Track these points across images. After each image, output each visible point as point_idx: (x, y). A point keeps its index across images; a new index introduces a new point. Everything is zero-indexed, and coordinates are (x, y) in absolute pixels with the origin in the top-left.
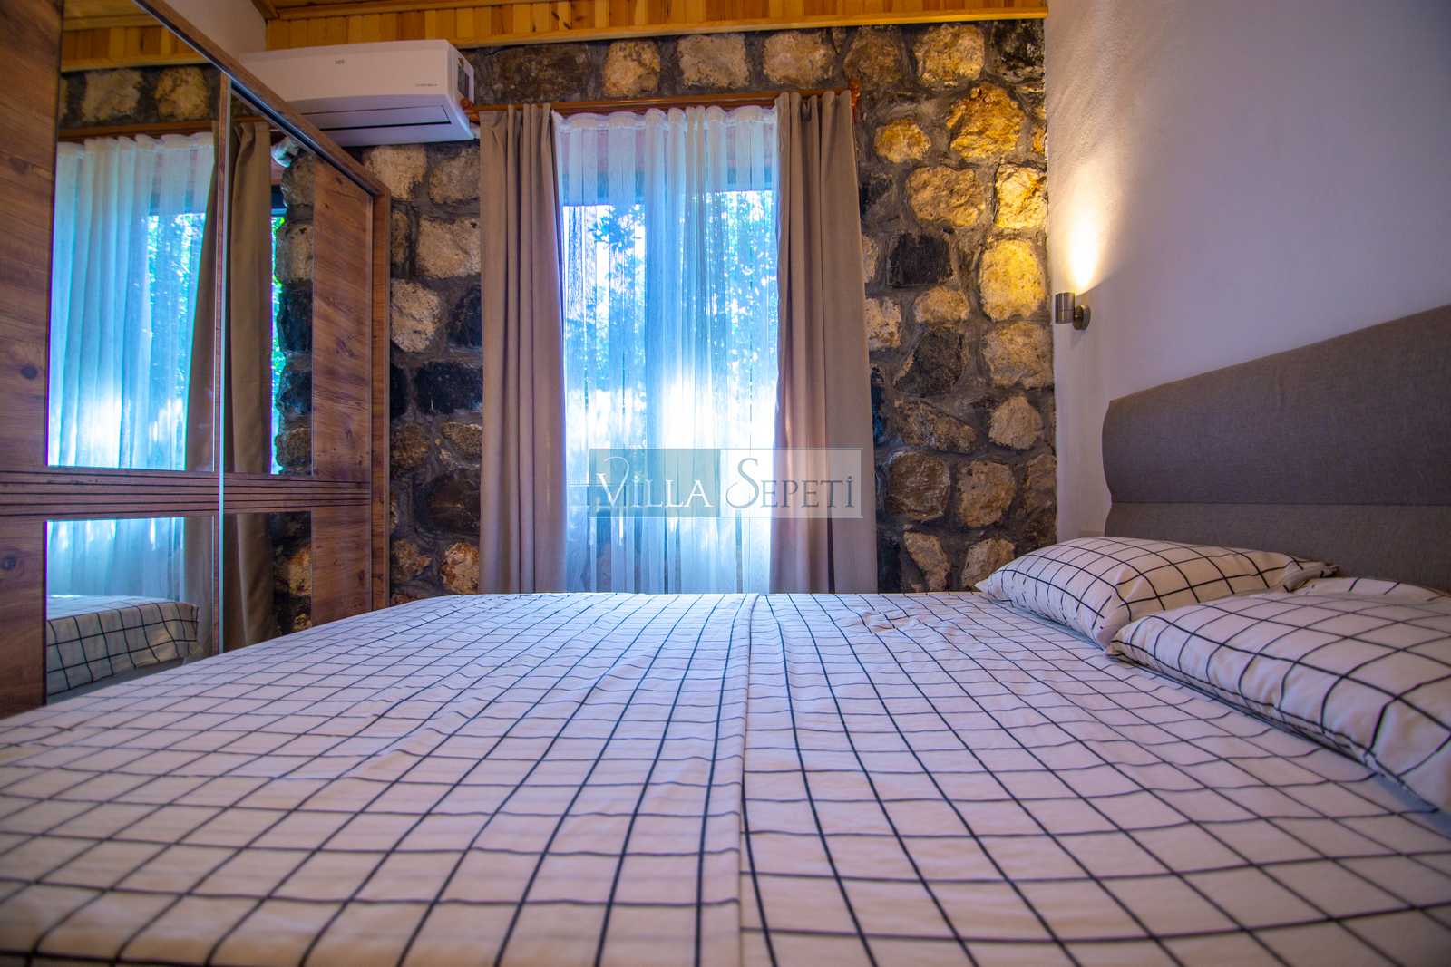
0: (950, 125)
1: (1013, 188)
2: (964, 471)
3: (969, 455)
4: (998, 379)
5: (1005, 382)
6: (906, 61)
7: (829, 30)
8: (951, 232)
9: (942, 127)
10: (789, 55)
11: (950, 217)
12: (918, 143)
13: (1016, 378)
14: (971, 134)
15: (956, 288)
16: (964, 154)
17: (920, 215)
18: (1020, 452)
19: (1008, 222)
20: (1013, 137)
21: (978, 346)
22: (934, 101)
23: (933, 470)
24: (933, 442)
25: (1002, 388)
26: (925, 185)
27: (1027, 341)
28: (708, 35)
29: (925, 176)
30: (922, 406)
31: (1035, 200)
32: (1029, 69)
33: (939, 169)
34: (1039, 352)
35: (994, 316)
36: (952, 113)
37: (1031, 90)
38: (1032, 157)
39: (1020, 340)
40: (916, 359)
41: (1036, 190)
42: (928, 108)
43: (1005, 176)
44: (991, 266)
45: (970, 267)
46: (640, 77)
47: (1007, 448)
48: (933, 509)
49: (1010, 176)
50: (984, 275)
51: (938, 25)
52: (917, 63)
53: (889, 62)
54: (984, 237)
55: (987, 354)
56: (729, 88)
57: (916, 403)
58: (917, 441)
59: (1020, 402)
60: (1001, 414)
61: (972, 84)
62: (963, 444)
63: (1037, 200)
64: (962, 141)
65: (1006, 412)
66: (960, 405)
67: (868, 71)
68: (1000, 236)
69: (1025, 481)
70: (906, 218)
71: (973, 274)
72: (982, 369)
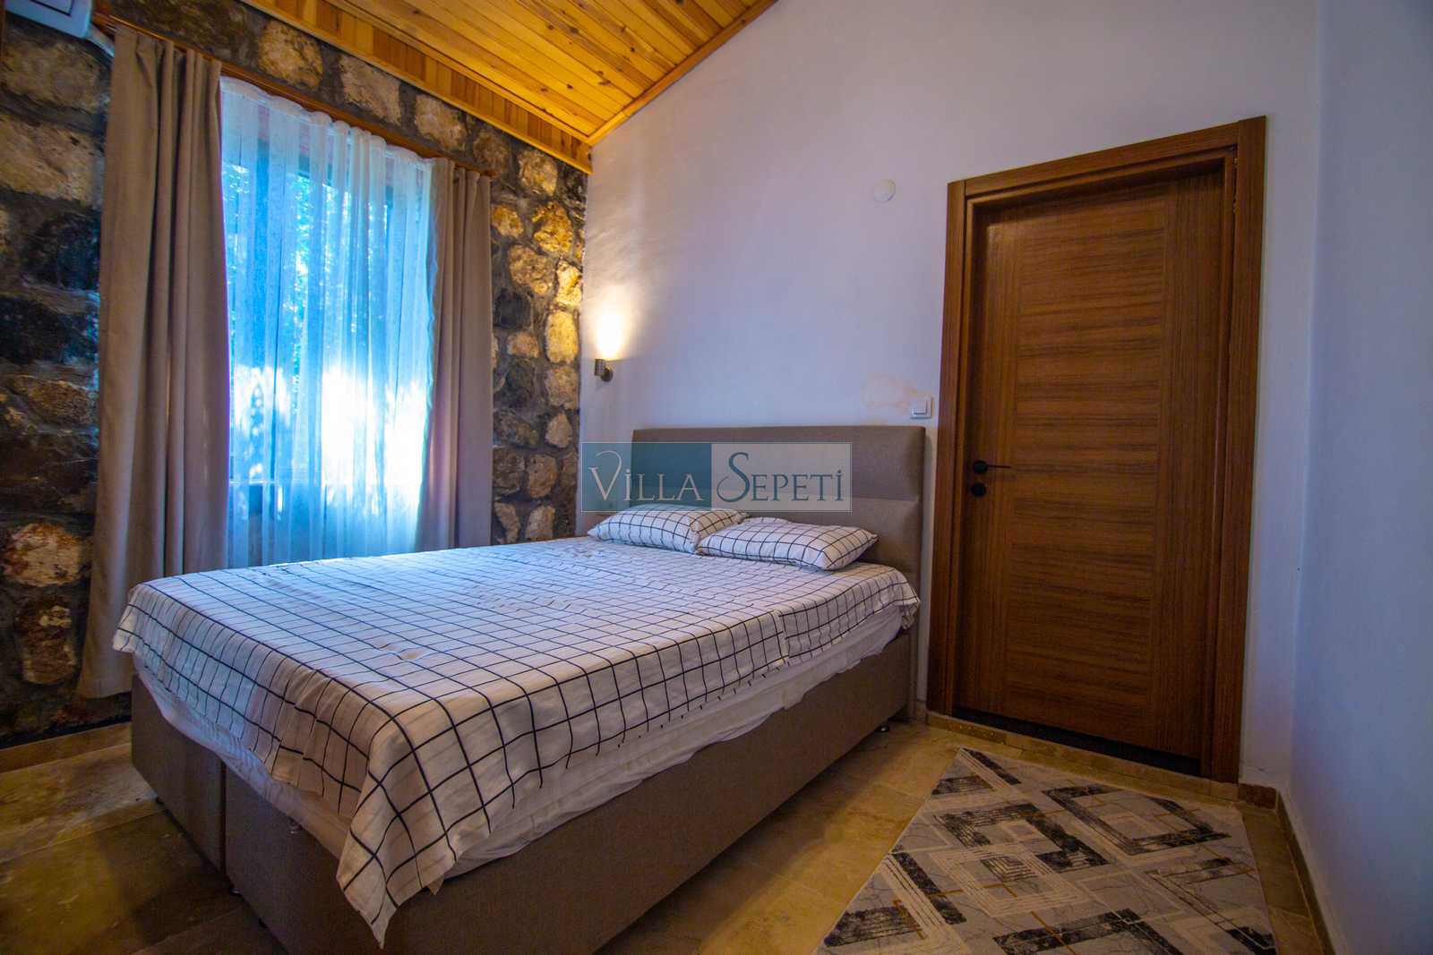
0: (534, 220)
1: (567, 276)
2: (532, 460)
3: (534, 450)
4: (554, 401)
5: (556, 404)
6: (511, 161)
7: (464, 113)
8: (532, 296)
9: (530, 220)
10: (435, 119)
11: (532, 285)
12: (517, 227)
13: (561, 403)
14: (546, 232)
15: (531, 335)
16: (541, 244)
17: (515, 278)
18: (561, 450)
19: (562, 299)
20: (568, 244)
21: (542, 377)
22: (527, 200)
23: (514, 458)
24: (516, 440)
25: (553, 407)
26: (519, 258)
27: (569, 379)
28: (369, 64)
29: (519, 252)
30: (510, 414)
31: (575, 289)
32: (578, 202)
33: (527, 249)
34: (574, 387)
35: (552, 359)
36: (536, 213)
37: (577, 216)
38: (576, 260)
39: (564, 377)
40: (507, 379)
41: (577, 283)
42: (523, 203)
43: (562, 268)
44: (552, 326)
45: (541, 323)
46: (300, 69)
47: (554, 446)
48: (514, 486)
49: (565, 269)
50: (549, 331)
51: (534, 148)
52: (519, 169)
53: (501, 157)
54: (548, 304)
55: (547, 383)
56: (382, 119)
57: (506, 411)
58: (505, 438)
59: (563, 418)
60: (553, 424)
61: (548, 199)
62: (532, 442)
63: (577, 289)
64: (540, 235)
65: (556, 423)
66: (530, 416)
67: (489, 159)
68: (557, 307)
69: (562, 469)
70: (506, 277)
71: (541, 328)
72: (544, 393)
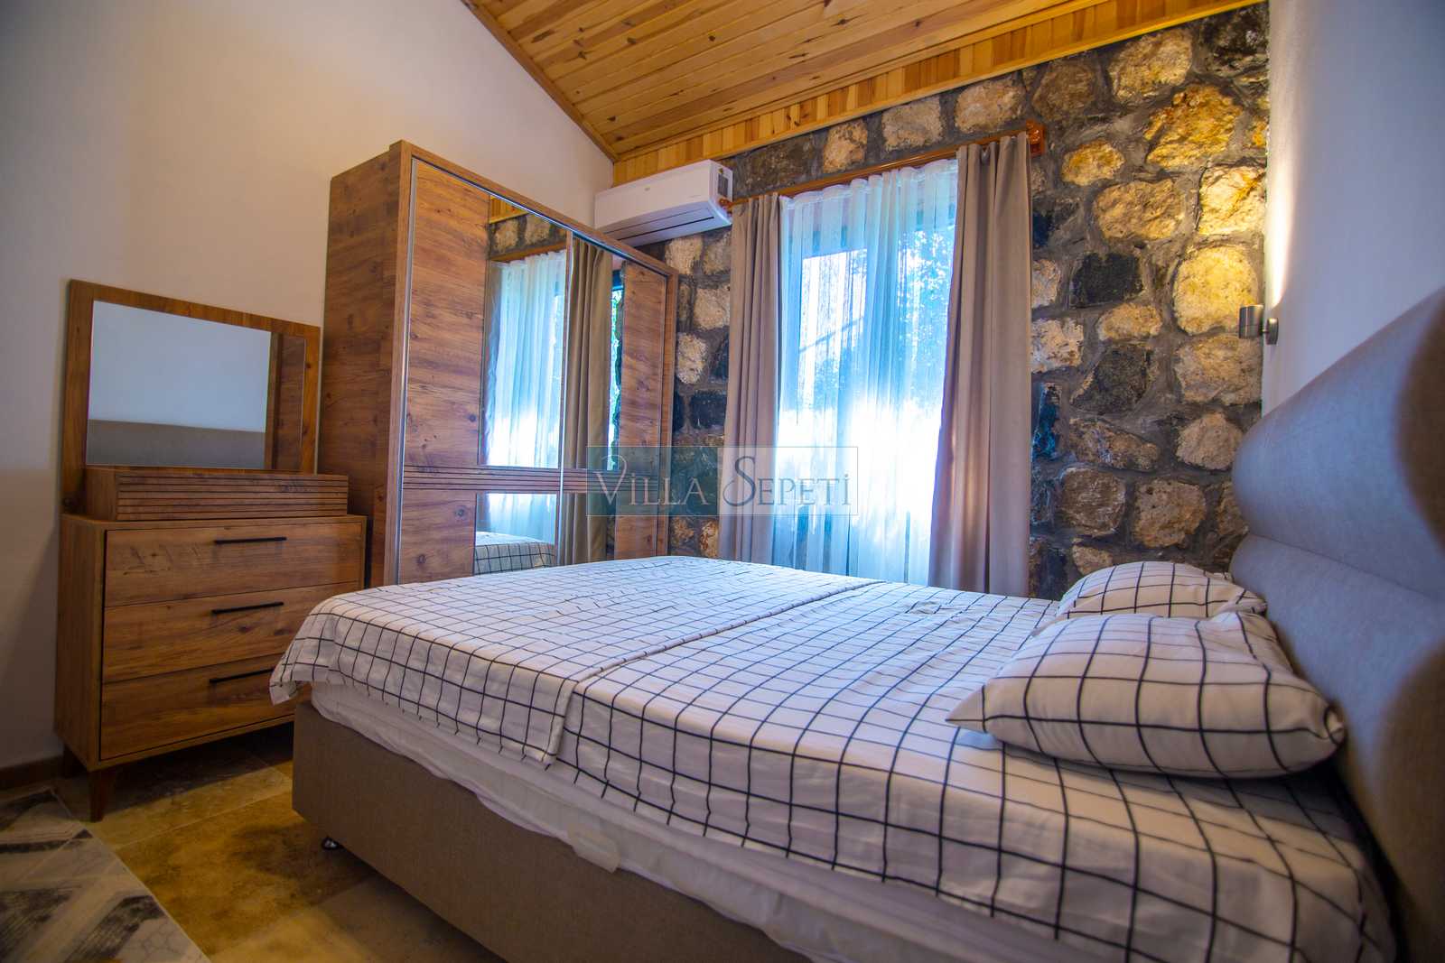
0: (1148, 136)
1: (1221, 192)
2: (1143, 489)
3: (1150, 474)
4: (1190, 395)
5: (1199, 399)
6: (1101, 81)
7: (1020, 72)
8: (1142, 246)
9: (1138, 140)
10: (978, 105)
11: (1142, 232)
12: (1109, 163)
13: (1213, 394)
14: (1171, 142)
15: (1146, 303)
16: (1164, 164)
17: (1108, 234)
18: (1215, 472)
19: (1211, 227)
20: (1225, 137)
21: (1169, 362)
22: (1131, 116)
23: (1107, 487)
24: (1108, 460)
25: (1194, 405)
26: (1114, 203)
27: (1230, 354)
28: (907, 104)
29: (1116, 194)
30: (1099, 423)
31: (1248, 201)
32: (1249, 59)
33: (1132, 184)
34: (1244, 366)
35: (1189, 330)
36: (1150, 124)
37: (1252, 80)
38: (1249, 153)
39: (1221, 354)
40: (1096, 376)
41: (1252, 189)
42: (1122, 125)
43: (1211, 180)
44: (1188, 277)
45: (1162, 280)
46: (851, 152)
47: (1197, 468)
48: (1104, 526)
49: (1218, 179)
50: (1179, 287)
51: (1137, 38)
52: (1112, 83)
53: (1082, 87)
54: (1184, 247)
55: (1179, 369)
56: (924, 146)
57: (1092, 420)
58: (1091, 457)
59: (1218, 419)
60: (1190, 433)
61: (1175, 90)
62: (1143, 462)
63: (1253, 200)
64: (1160, 151)
65: (1196, 429)
66: (1143, 422)
67: (1058, 103)
68: (1204, 244)
69: (1219, 503)
70: (1093, 238)
71: (1167, 288)
72: (1172, 385)
